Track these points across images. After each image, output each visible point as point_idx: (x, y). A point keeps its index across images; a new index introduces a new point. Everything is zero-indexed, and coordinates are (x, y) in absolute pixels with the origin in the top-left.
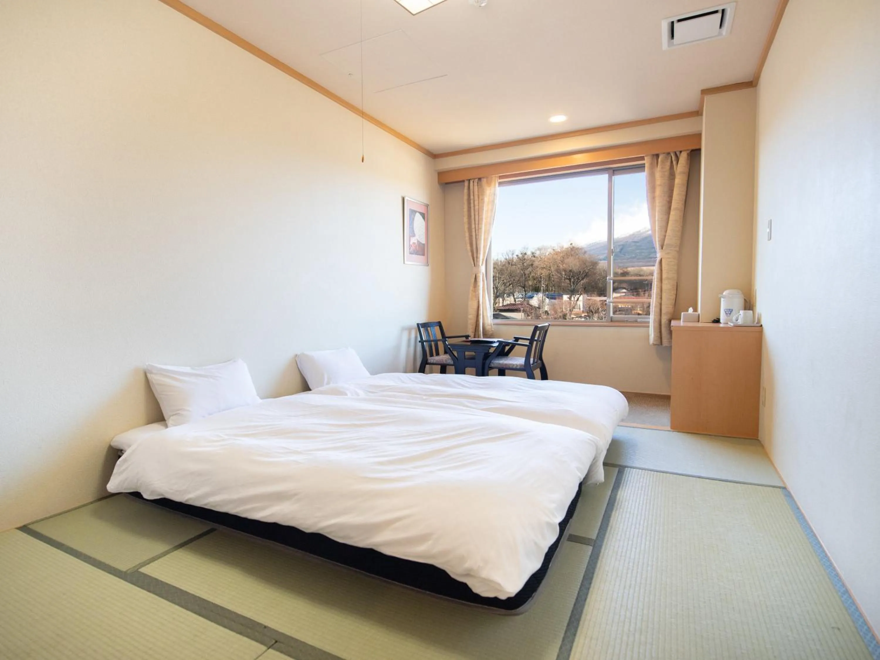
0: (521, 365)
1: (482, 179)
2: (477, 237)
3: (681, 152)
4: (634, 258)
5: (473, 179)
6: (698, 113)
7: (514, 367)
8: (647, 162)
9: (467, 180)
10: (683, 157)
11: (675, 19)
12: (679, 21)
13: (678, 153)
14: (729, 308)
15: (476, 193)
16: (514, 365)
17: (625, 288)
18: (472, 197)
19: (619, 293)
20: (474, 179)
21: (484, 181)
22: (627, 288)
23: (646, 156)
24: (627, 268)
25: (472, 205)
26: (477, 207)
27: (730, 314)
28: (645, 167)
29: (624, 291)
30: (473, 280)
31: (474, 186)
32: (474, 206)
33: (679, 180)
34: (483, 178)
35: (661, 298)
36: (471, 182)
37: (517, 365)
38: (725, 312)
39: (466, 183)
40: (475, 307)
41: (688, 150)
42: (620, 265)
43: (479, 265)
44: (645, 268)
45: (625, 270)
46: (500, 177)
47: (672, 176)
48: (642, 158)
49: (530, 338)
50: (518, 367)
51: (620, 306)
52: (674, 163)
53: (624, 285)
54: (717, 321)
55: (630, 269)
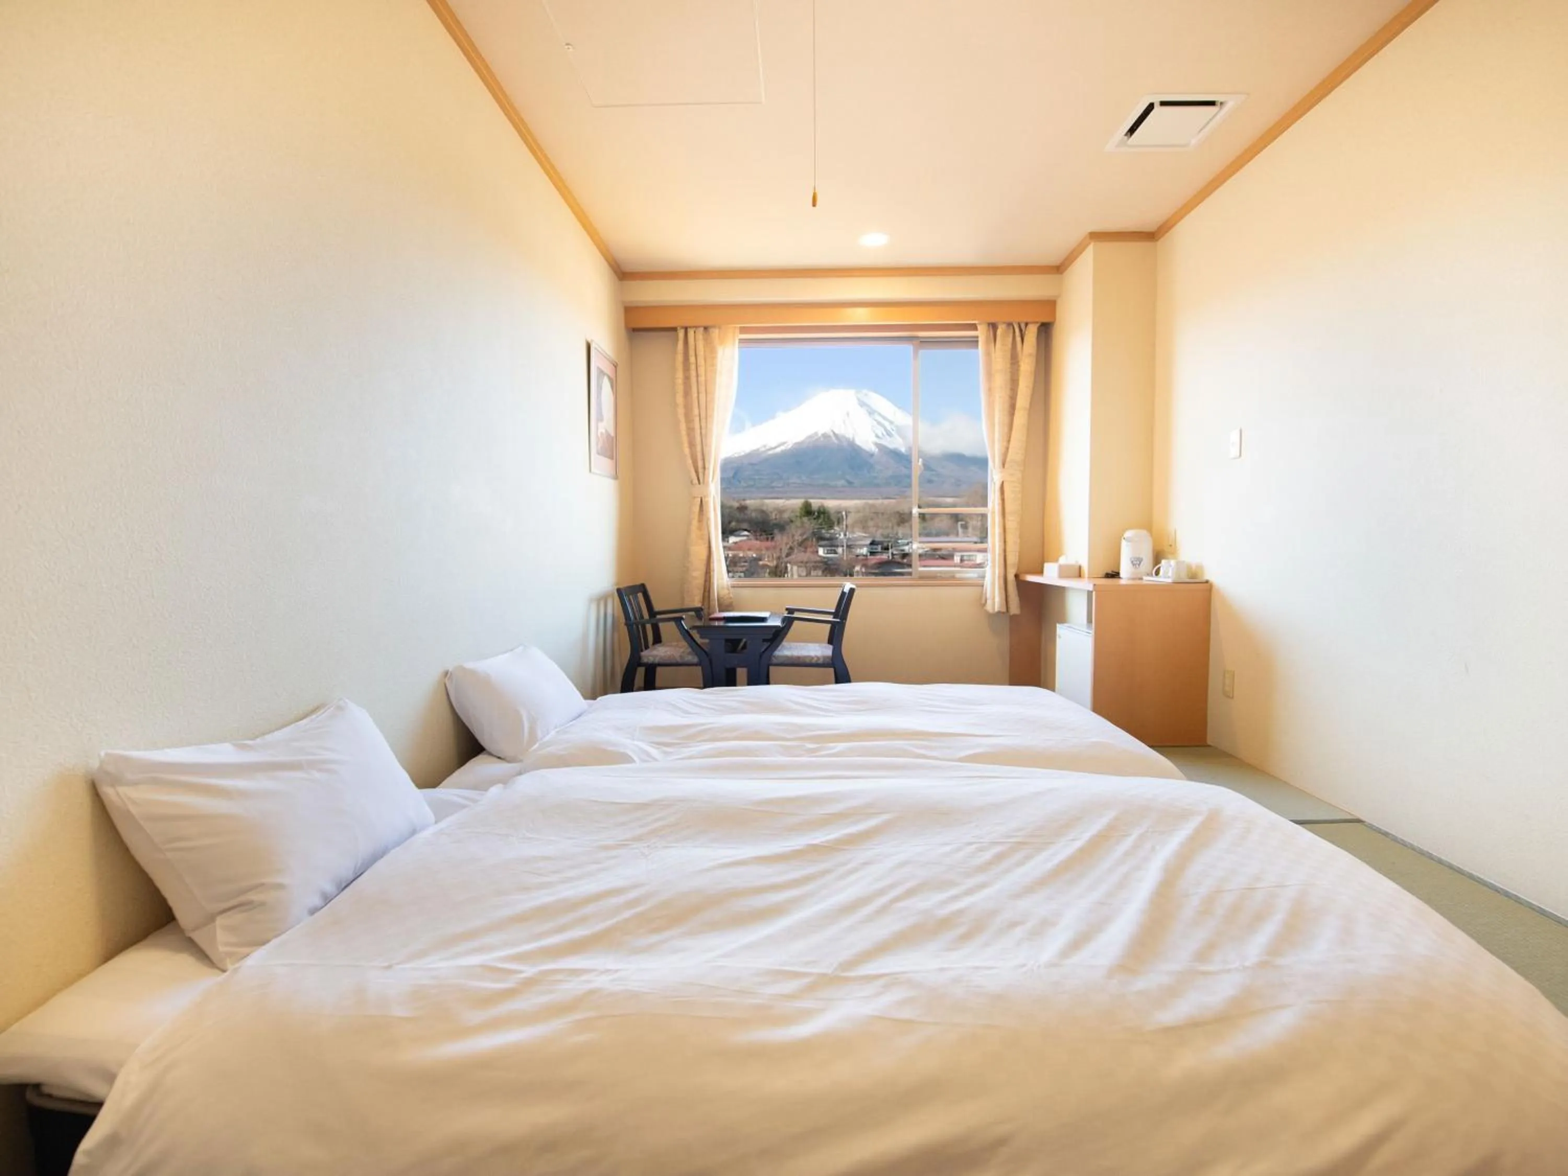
0: (825, 658)
1: (711, 330)
2: (703, 432)
3: (1027, 324)
4: (752, 486)
5: (694, 327)
6: (1059, 269)
7: (814, 661)
8: (981, 333)
9: (682, 327)
10: (1032, 333)
11: (1156, 100)
12: (1163, 104)
13: (1023, 326)
14: (1138, 556)
15: (701, 353)
16: (812, 658)
17: (746, 530)
18: (692, 359)
19: (739, 536)
20: (696, 327)
21: (715, 333)
22: (749, 529)
23: (980, 324)
24: (744, 500)
25: (693, 373)
26: (702, 379)
27: (1139, 565)
28: (977, 342)
29: (746, 533)
30: (696, 509)
31: (697, 339)
32: (697, 376)
33: (1027, 366)
34: (714, 327)
35: (1005, 542)
36: (691, 333)
37: (818, 658)
38: (1132, 562)
39: (681, 334)
40: (704, 556)
41: (1037, 322)
42: (735, 496)
43: (708, 482)
44: (767, 501)
45: (743, 503)
46: (743, 330)
47: (1014, 359)
48: (974, 327)
49: (833, 611)
50: (821, 661)
51: (741, 555)
52: (1018, 339)
53: (745, 526)
54: (1115, 575)
55: (748, 502)
